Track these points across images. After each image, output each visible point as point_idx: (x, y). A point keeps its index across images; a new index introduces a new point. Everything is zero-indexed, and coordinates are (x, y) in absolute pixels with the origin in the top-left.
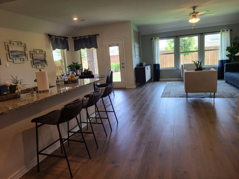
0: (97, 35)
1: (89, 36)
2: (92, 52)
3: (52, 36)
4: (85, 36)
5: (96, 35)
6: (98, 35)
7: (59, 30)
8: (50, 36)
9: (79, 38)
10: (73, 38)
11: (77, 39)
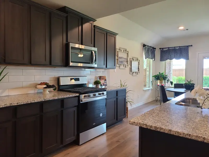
0: (190, 46)
1: (180, 47)
2: (170, 64)
3: (146, 45)
4: (175, 47)
5: (188, 46)
6: (192, 46)
7: (151, 41)
8: (144, 46)
9: (167, 49)
10: (160, 49)
11: (164, 50)
